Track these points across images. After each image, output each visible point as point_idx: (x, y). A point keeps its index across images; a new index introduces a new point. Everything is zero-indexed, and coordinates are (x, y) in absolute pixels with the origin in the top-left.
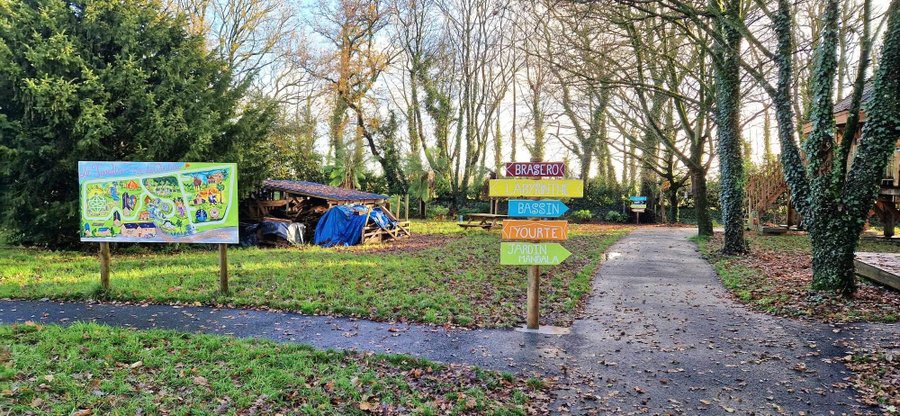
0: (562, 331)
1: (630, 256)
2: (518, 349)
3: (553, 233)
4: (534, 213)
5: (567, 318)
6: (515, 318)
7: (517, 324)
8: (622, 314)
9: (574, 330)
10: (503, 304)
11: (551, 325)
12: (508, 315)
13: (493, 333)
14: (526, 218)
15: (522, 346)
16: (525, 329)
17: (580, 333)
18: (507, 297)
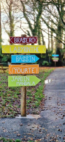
0: (37, 117)
1: (57, 81)
2: (19, 127)
3: (33, 71)
4: (23, 61)
5: (37, 110)
6: (14, 112)
7: (16, 115)
8: (60, 106)
9: (42, 116)
10: (7, 105)
11: (31, 114)
12: (11, 111)
13: (6, 120)
14: (20, 64)
15: (21, 125)
16: (20, 117)
17: (45, 117)
18: (8, 102)
